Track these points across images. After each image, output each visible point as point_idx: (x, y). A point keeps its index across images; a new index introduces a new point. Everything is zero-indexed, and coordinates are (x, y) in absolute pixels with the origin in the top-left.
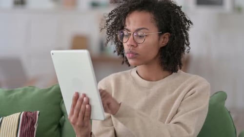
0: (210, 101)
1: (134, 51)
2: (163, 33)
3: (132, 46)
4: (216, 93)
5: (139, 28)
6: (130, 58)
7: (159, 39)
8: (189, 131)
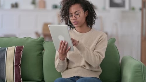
0: (108, 43)
1: (76, 21)
2: (85, 11)
3: (75, 19)
4: (111, 39)
5: (76, 11)
6: (75, 24)
7: (85, 14)
8: (102, 56)
